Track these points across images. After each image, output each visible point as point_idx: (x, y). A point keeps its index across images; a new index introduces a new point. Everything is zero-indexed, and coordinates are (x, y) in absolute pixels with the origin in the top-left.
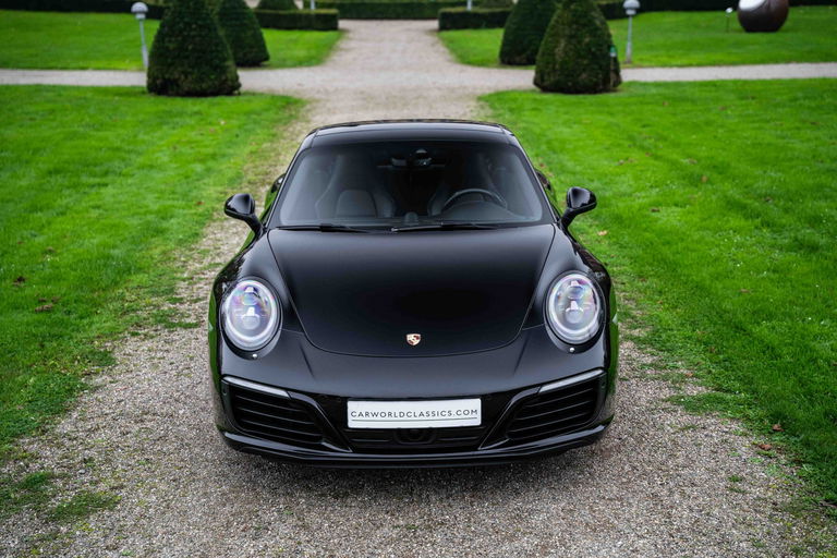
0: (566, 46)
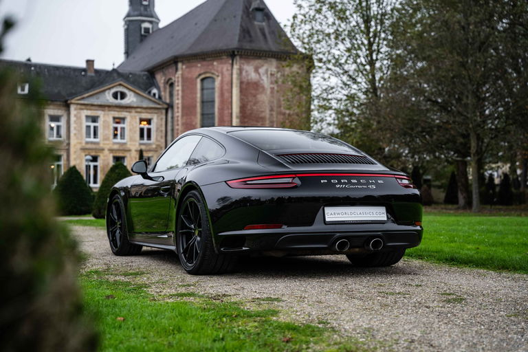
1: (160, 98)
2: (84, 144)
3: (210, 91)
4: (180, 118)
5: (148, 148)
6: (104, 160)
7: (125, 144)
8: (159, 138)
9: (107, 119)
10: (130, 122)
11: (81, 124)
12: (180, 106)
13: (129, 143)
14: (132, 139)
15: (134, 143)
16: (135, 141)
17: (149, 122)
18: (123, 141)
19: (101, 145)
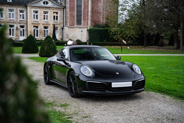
0: (47, 47)
1: (61, 4)
2: (33, 22)
3: (80, 2)
4: (68, 12)
5: (56, 24)
6: (40, 28)
7: (48, 22)
8: (61, 20)
9: (41, 12)
10: (50, 13)
11: (32, 14)
12: (69, 7)
13: (49, 21)
15: (51, 21)
16: (52, 21)
17: (57, 13)
18: (47, 21)
19: (39, 22)
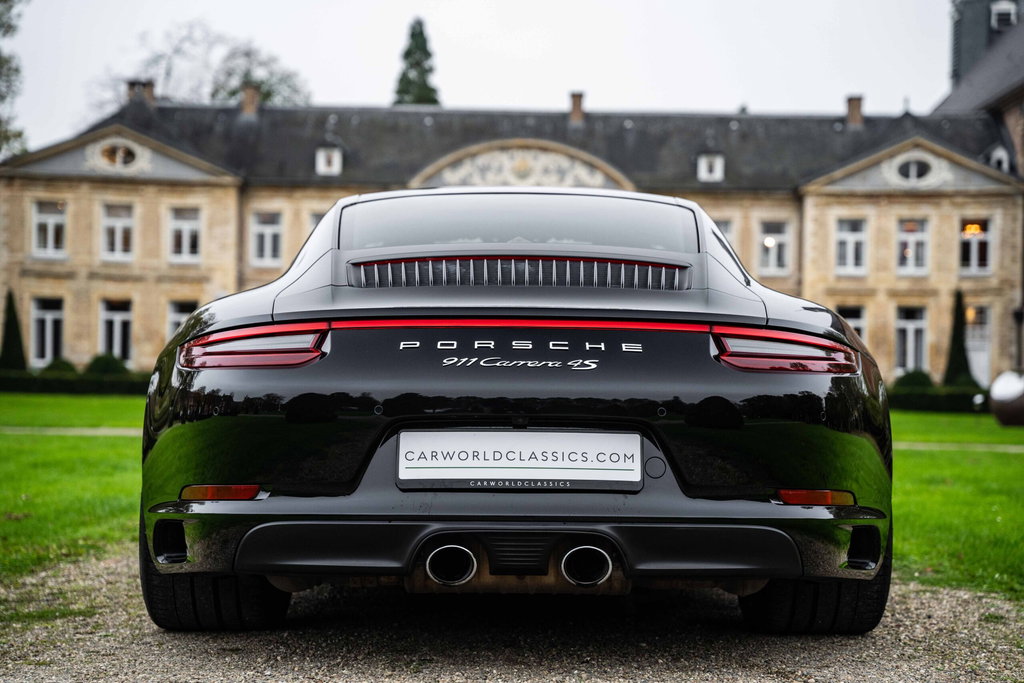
1: (1013, 168)
2: (832, 283)
5: (980, 285)
6: (876, 316)
7: (925, 277)
8: (1007, 262)
9: (886, 224)
10: (937, 229)
11: (827, 237)
13: (933, 276)
14: (941, 267)
15: (946, 275)
16: (948, 270)
17: (984, 225)
18: (920, 271)
19: (871, 283)
